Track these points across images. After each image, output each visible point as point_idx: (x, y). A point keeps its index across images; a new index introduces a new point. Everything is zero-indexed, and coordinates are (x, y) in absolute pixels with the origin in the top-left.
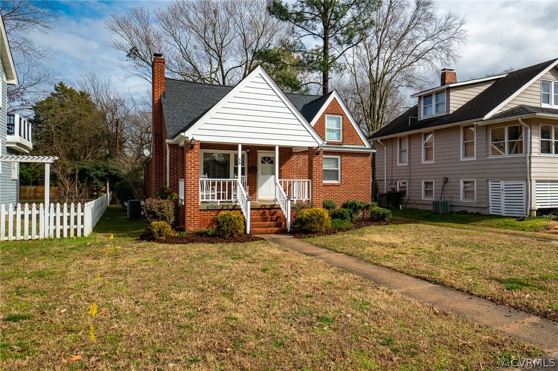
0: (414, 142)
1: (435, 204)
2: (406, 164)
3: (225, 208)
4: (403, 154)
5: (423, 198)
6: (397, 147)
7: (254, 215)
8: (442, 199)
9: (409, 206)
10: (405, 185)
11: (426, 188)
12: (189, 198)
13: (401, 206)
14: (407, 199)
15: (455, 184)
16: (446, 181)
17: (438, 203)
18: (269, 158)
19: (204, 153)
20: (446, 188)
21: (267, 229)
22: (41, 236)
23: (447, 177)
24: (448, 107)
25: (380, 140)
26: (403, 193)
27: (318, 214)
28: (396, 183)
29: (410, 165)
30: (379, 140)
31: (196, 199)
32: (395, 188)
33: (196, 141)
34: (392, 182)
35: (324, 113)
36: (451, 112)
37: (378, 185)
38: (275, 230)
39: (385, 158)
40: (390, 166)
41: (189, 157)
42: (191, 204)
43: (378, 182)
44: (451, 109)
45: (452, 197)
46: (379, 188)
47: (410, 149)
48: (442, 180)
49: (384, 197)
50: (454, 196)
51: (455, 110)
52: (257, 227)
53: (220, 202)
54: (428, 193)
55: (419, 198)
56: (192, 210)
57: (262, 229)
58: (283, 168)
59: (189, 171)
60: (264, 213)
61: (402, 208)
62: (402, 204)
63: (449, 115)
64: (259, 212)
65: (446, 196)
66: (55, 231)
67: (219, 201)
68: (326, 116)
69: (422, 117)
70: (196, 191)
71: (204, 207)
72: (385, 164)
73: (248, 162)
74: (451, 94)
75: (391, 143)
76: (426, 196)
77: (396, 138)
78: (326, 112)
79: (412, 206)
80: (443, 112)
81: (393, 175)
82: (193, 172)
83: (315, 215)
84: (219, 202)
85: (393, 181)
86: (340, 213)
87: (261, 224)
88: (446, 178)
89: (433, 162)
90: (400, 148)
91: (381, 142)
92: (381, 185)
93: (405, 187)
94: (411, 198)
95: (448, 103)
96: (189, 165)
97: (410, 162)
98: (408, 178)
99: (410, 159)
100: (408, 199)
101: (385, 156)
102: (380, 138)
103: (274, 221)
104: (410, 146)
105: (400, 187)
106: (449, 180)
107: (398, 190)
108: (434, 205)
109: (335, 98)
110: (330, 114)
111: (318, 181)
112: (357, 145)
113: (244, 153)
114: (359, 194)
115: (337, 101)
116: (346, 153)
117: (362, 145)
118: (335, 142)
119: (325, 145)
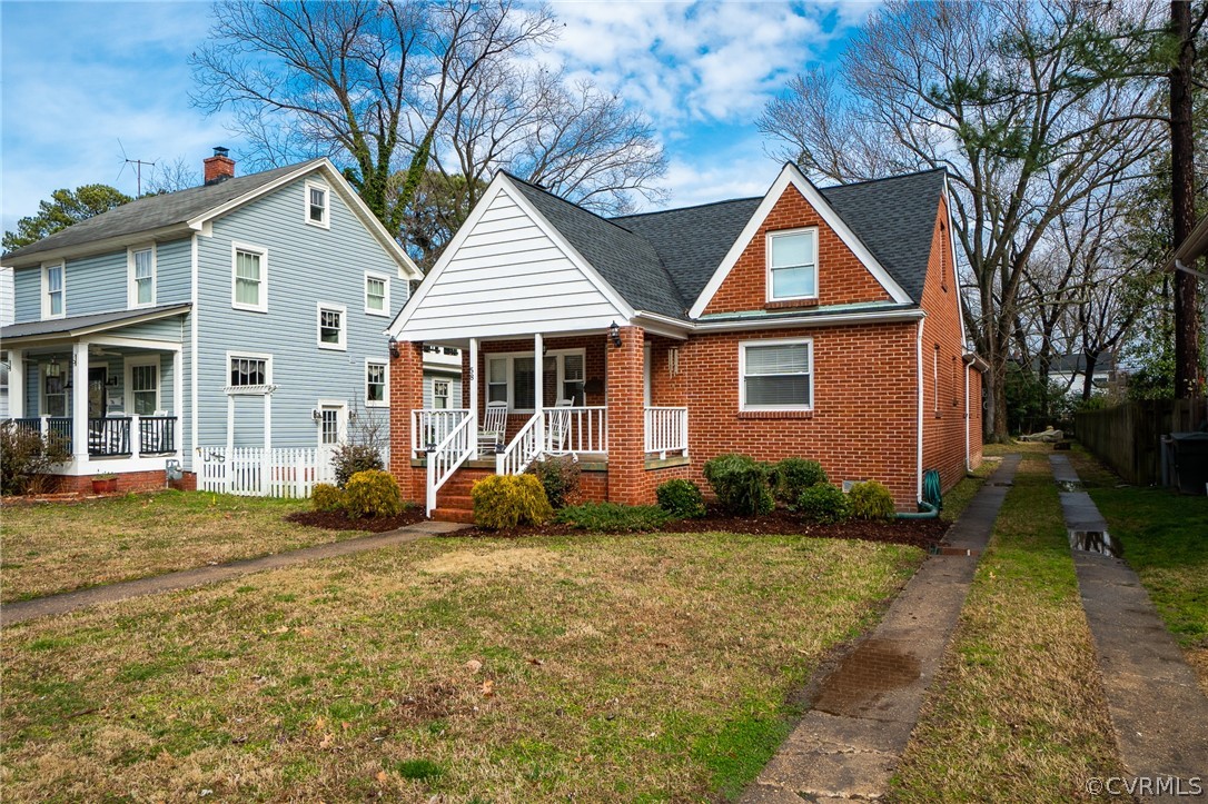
12: (394, 445)
19: (515, 359)
35: (762, 231)
42: (398, 454)
56: (399, 466)
58: (660, 377)
68: (769, 237)
70: (404, 432)
73: (587, 371)
78: (769, 227)
109: (791, 184)
110: (777, 229)
111: (620, 408)
112: (866, 301)
113: (581, 351)
114: (873, 441)
115: (799, 192)
116: (828, 328)
117: (884, 299)
118: (791, 301)
119: (763, 313)
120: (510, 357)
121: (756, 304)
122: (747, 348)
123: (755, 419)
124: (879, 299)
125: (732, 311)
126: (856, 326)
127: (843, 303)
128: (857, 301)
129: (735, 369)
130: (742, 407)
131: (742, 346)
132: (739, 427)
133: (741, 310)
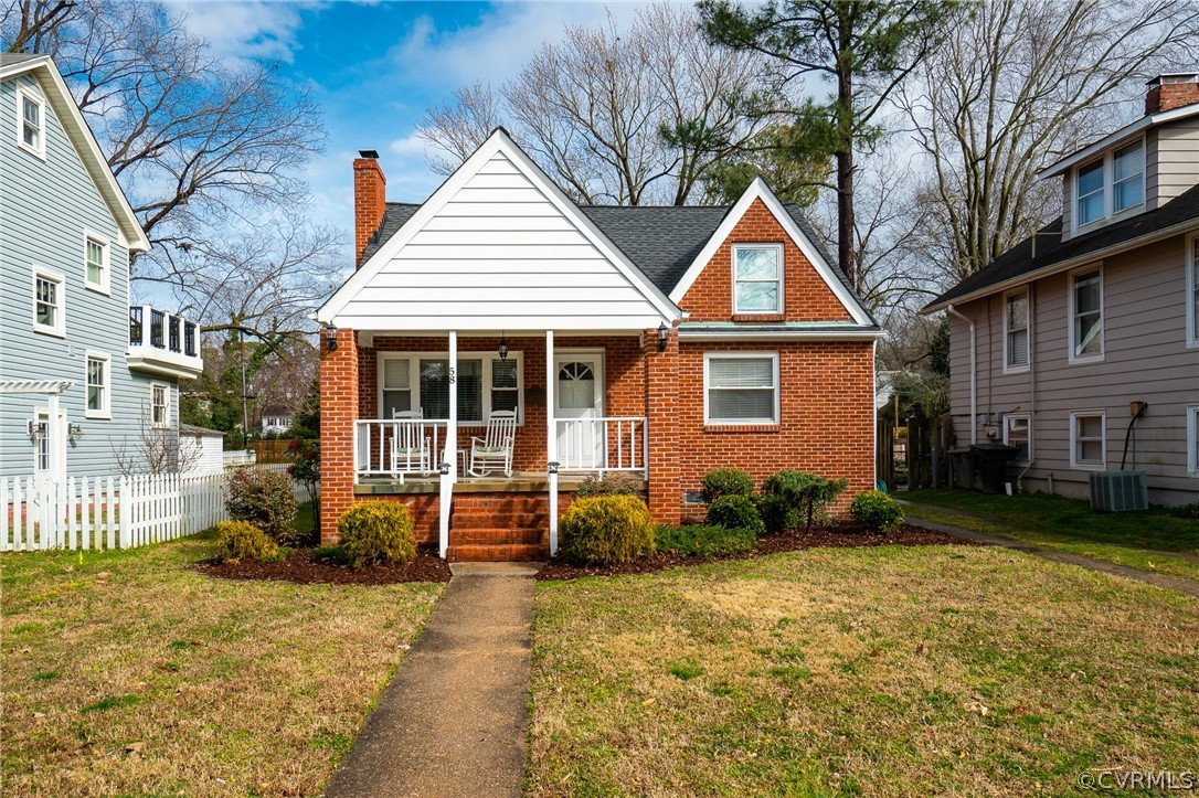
0: (1047, 305)
1: (1097, 481)
2: (1026, 369)
3: (416, 490)
4: (1019, 339)
5: (1073, 464)
6: (1001, 323)
7: (483, 510)
8: (1128, 468)
9: (1034, 487)
10: (1025, 428)
11: (1082, 435)
12: (328, 466)
13: (1008, 486)
14: (1028, 465)
15: (1170, 422)
16: (1141, 411)
17: (1106, 479)
18: (581, 367)
19: (421, 360)
20: (1138, 434)
21: (493, 547)
22: (43, 546)
23: (1144, 399)
24: (1153, 187)
25: (955, 308)
26: (1019, 450)
27: (607, 513)
28: (1001, 422)
29: (1035, 371)
30: (950, 307)
31: (344, 469)
32: (997, 437)
33: (343, 330)
34: (991, 418)
35: (728, 242)
36: (1161, 203)
37: (958, 427)
38: (514, 552)
39: (973, 355)
40: (986, 375)
41: (328, 369)
42: (334, 479)
43: (956, 420)
44: (1161, 191)
45: (1159, 463)
46: (959, 435)
47: (1035, 324)
48: (1127, 412)
49: (964, 460)
50: (1166, 458)
51: (1179, 192)
52: (475, 542)
53: (406, 476)
54: (1088, 449)
55: (1061, 465)
56: (336, 495)
57: (478, 547)
58: (616, 388)
59: (328, 402)
60: (508, 507)
61: (1014, 490)
62: (1013, 480)
63: (1157, 209)
64: (496, 503)
65: (1141, 458)
66: (67, 534)
67: (402, 473)
68: (735, 249)
69: (1074, 230)
70: (344, 449)
71: (367, 488)
72: (973, 372)
73: (525, 378)
74: (1161, 145)
75: (985, 315)
76: (1083, 457)
77: (999, 294)
78: (736, 238)
79: (1042, 486)
80: (1137, 206)
81: (994, 399)
82: (336, 404)
83: (597, 516)
84: (402, 476)
85: (993, 417)
86: (727, 507)
87: (484, 535)
88: (1138, 403)
89: (1101, 358)
90: (1012, 323)
91: (956, 313)
92: (964, 427)
93: (1025, 433)
94: (1041, 464)
95: (1153, 175)
96: (328, 389)
97: (1035, 363)
98: (1031, 406)
99: (1035, 353)
100: (1033, 468)
101: (973, 350)
102: (953, 301)
103: (530, 526)
104: (1035, 314)
105: (1011, 433)
106: (1152, 410)
107: (1005, 442)
108: (1093, 485)
109: (758, 198)
110: (744, 242)
111: (664, 420)
112: (829, 319)
113: (515, 355)
114: (836, 453)
115: (766, 206)
116: (795, 343)
117: (845, 319)
118: (760, 315)
119: (731, 325)
120: (415, 357)
121: (723, 315)
122: (711, 360)
123: (722, 433)
124: (842, 319)
125: (698, 320)
126: (820, 343)
127: (809, 320)
128: (821, 320)
129: (701, 380)
130: (707, 422)
131: (707, 356)
132: (706, 441)
133: (707, 320)
